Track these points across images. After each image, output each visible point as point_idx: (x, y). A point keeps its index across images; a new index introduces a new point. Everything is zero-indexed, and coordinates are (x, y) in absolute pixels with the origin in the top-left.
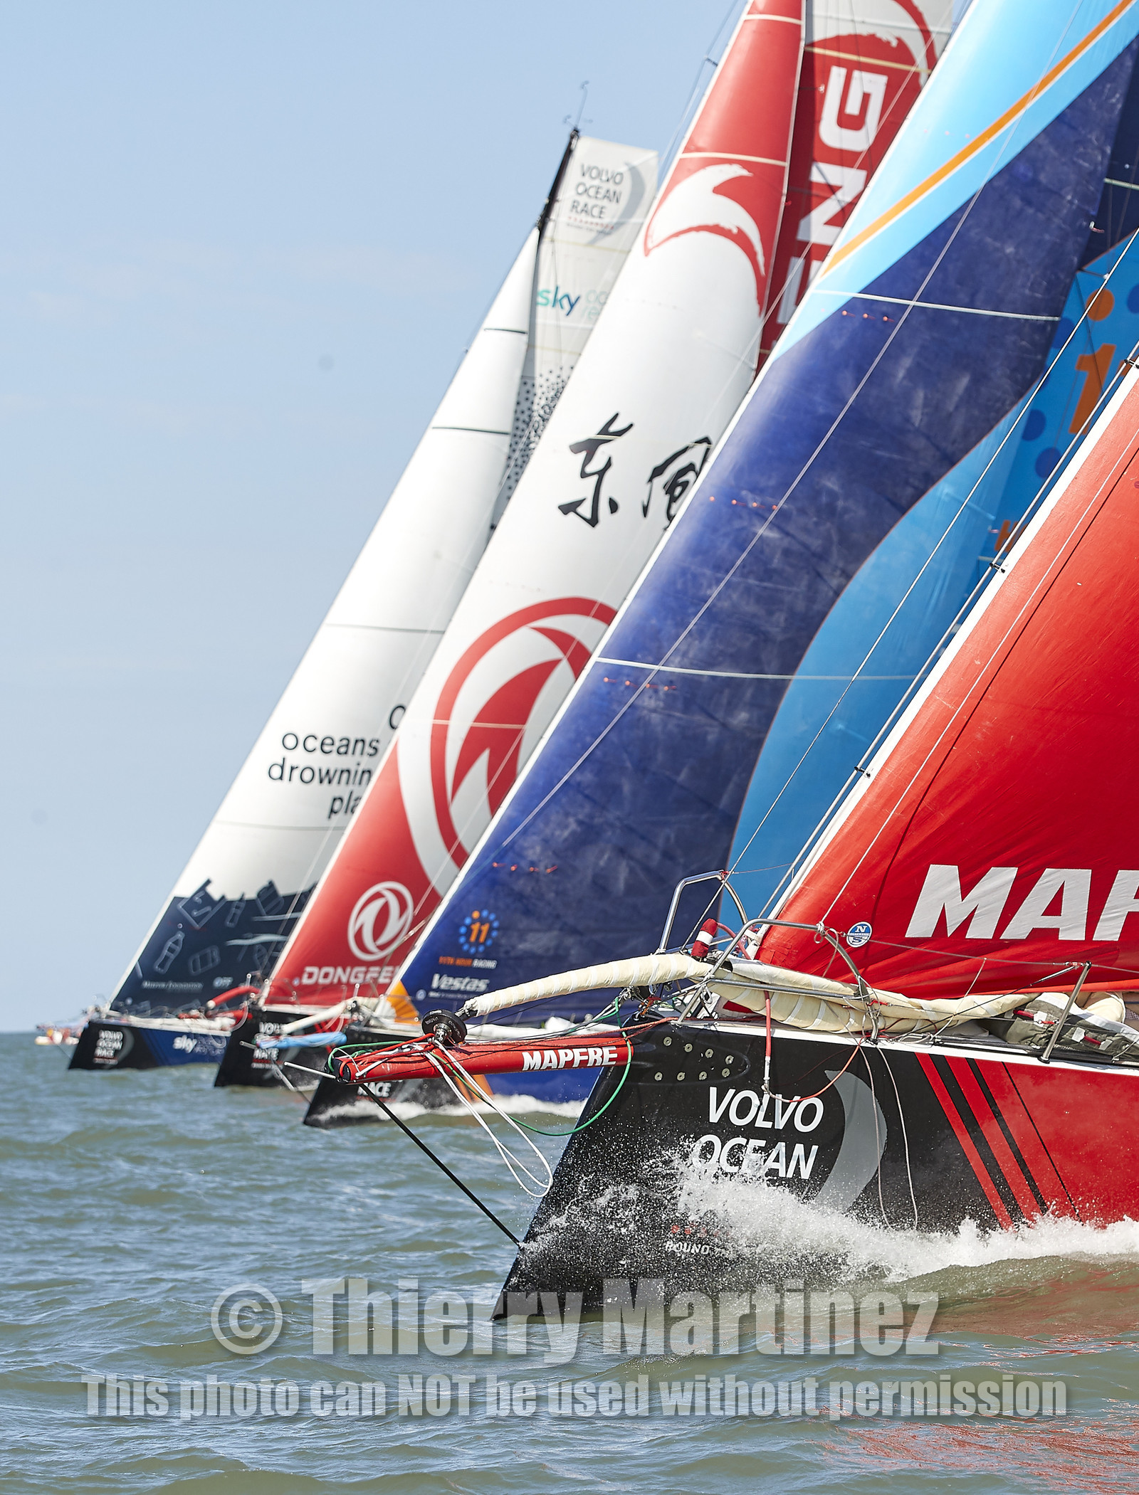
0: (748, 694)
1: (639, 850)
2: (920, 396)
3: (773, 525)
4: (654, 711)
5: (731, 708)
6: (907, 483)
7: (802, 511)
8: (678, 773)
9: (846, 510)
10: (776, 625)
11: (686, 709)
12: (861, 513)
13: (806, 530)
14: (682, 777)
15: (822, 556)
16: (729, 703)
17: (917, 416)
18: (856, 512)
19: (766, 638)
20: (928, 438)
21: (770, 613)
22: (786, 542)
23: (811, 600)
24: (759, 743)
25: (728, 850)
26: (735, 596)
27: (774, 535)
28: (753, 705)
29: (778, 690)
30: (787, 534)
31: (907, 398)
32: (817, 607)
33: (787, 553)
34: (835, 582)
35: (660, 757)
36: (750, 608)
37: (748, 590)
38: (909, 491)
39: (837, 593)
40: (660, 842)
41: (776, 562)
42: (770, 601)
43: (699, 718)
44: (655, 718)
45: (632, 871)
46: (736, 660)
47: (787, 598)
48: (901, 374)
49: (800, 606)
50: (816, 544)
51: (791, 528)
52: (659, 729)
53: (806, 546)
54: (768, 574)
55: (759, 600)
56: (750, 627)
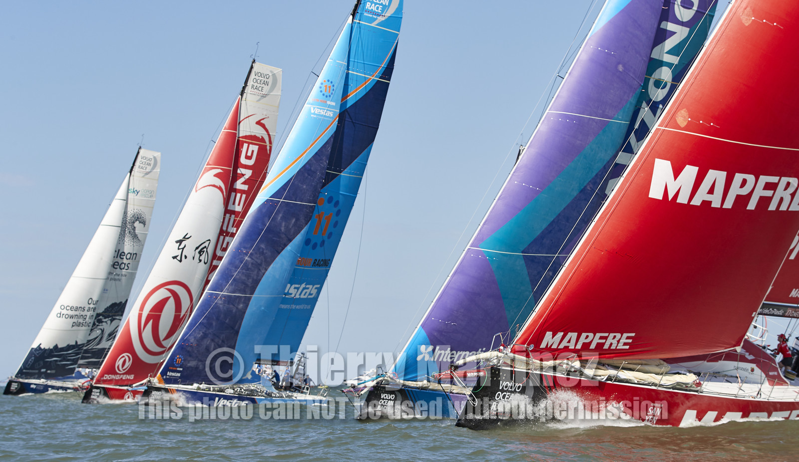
0: (243, 300)
1: (216, 340)
2: (283, 224)
3: (249, 257)
4: (221, 304)
5: (239, 303)
6: (280, 246)
7: (256, 253)
8: (226, 320)
9: (266, 253)
10: (250, 282)
11: (228, 304)
12: (270, 254)
13: (257, 258)
14: (227, 321)
15: (260, 265)
16: (238, 302)
17: (283, 229)
18: (268, 253)
19: (247, 285)
20: (285, 234)
21: (248, 279)
22: (252, 261)
23: (258, 276)
24: (244, 313)
25: (236, 340)
26: (240, 275)
27: (249, 259)
28: (244, 303)
29: (249, 299)
30: (253, 259)
31: (280, 224)
32: (259, 278)
33: (252, 264)
34: (263, 271)
35: (222, 316)
36: (244, 278)
37: (243, 273)
38: (281, 248)
39: (264, 274)
40: (221, 338)
41: (250, 266)
42: (248, 276)
43: (231, 306)
44: (221, 306)
45: (215, 345)
46: (240, 291)
47: (252, 275)
48: (279, 218)
49: (255, 277)
50: (259, 261)
51: (253, 258)
52: (222, 309)
53: (257, 262)
54: (248, 269)
55: (246, 276)
56: (243, 283)
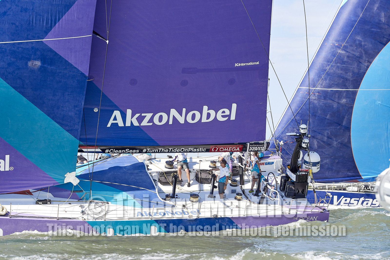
0: (344, 94)
1: (319, 136)
2: (383, 14)
7: (351, 46)
8: (326, 116)
9: (366, 45)
10: (349, 76)
11: (325, 98)
12: (370, 46)
13: (353, 51)
14: (328, 117)
15: (360, 57)
16: (338, 97)
19: (347, 79)
21: (347, 73)
22: (347, 54)
24: (352, 108)
26: (334, 69)
27: (343, 52)
28: (346, 97)
29: (355, 93)
31: (379, 15)
32: (362, 71)
33: (348, 57)
34: (366, 64)
35: (319, 112)
36: (339, 72)
37: (338, 67)
39: (368, 67)
40: (326, 134)
41: (345, 59)
42: (346, 70)
43: (329, 101)
44: (316, 102)
45: (318, 142)
46: (338, 86)
47: (351, 69)
48: (375, 9)
49: (356, 71)
50: (357, 54)
51: (349, 50)
53: (354, 55)
54: (343, 63)
55: (342, 69)
56: (340, 77)
